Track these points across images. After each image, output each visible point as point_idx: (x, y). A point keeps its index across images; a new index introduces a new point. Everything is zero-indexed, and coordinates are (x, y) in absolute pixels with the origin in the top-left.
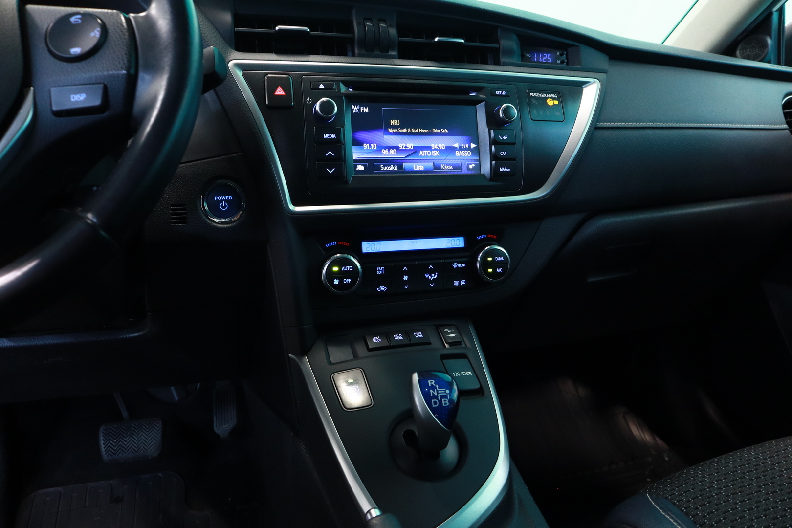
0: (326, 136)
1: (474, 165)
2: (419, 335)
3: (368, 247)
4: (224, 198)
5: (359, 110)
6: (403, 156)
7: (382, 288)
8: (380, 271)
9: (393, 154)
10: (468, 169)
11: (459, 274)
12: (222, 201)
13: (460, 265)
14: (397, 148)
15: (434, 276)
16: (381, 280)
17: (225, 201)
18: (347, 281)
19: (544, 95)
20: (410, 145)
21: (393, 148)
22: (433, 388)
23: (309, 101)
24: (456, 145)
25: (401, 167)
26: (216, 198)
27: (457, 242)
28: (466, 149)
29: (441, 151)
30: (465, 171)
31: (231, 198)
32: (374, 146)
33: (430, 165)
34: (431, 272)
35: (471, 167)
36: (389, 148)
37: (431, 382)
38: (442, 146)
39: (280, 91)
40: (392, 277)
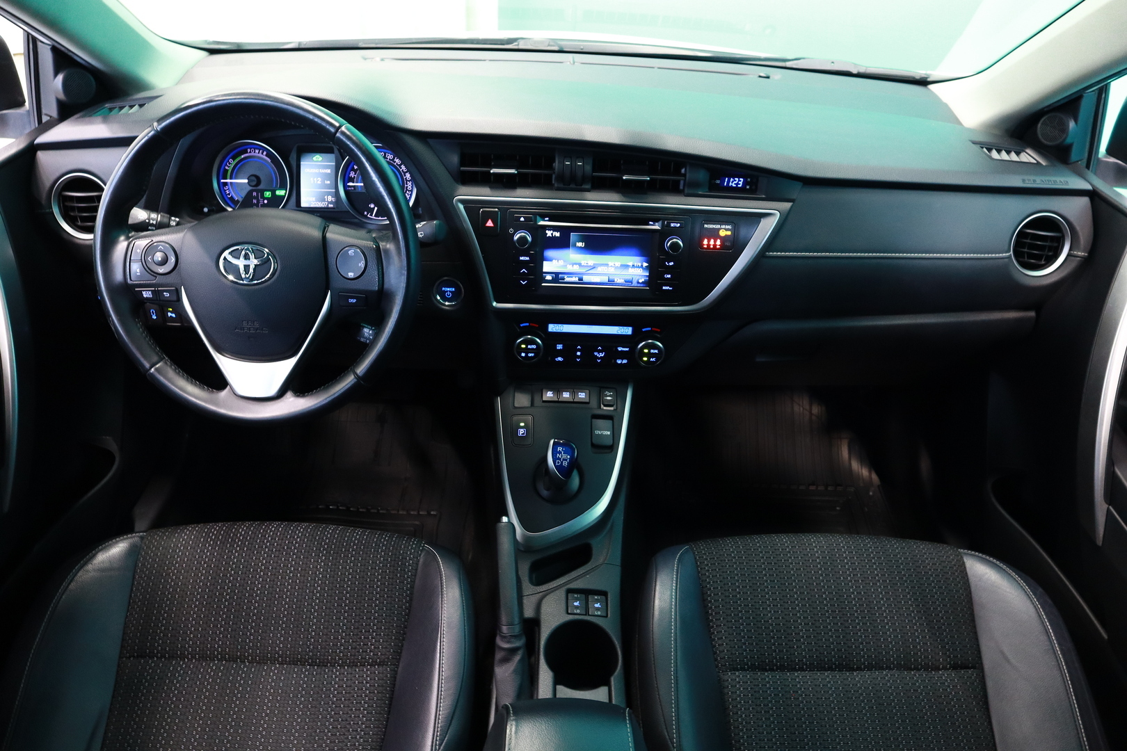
0: (522, 258)
1: (643, 280)
2: (582, 395)
3: (553, 328)
4: (449, 289)
5: (552, 234)
6: (583, 270)
7: (560, 359)
8: (559, 347)
9: (576, 269)
10: (638, 283)
11: (622, 355)
12: (447, 291)
13: (624, 349)
14: (580, 265)
15: (602, 355)
16: (560, 353)
17: (450, 291)
18: (530, 355)
19: (718, 226)
20: (591, 263)
21: (576, 264)
22: (560, 453)
23: (511, 230)
24: (631, 264)
25: (581, 279)
26: (443, 289)
27: (628, 331)
28: (638, 267)
29: (616, 268)
30: (635, 284)
31: (453, 289)
32: (561, 262)
33: (605, 279)
34: (599, 352)
35: (640, 281)
36: (573, 264)
37: (560, 449)
38: (618, 264)
39: (490, 223)
40: (568, 353)
